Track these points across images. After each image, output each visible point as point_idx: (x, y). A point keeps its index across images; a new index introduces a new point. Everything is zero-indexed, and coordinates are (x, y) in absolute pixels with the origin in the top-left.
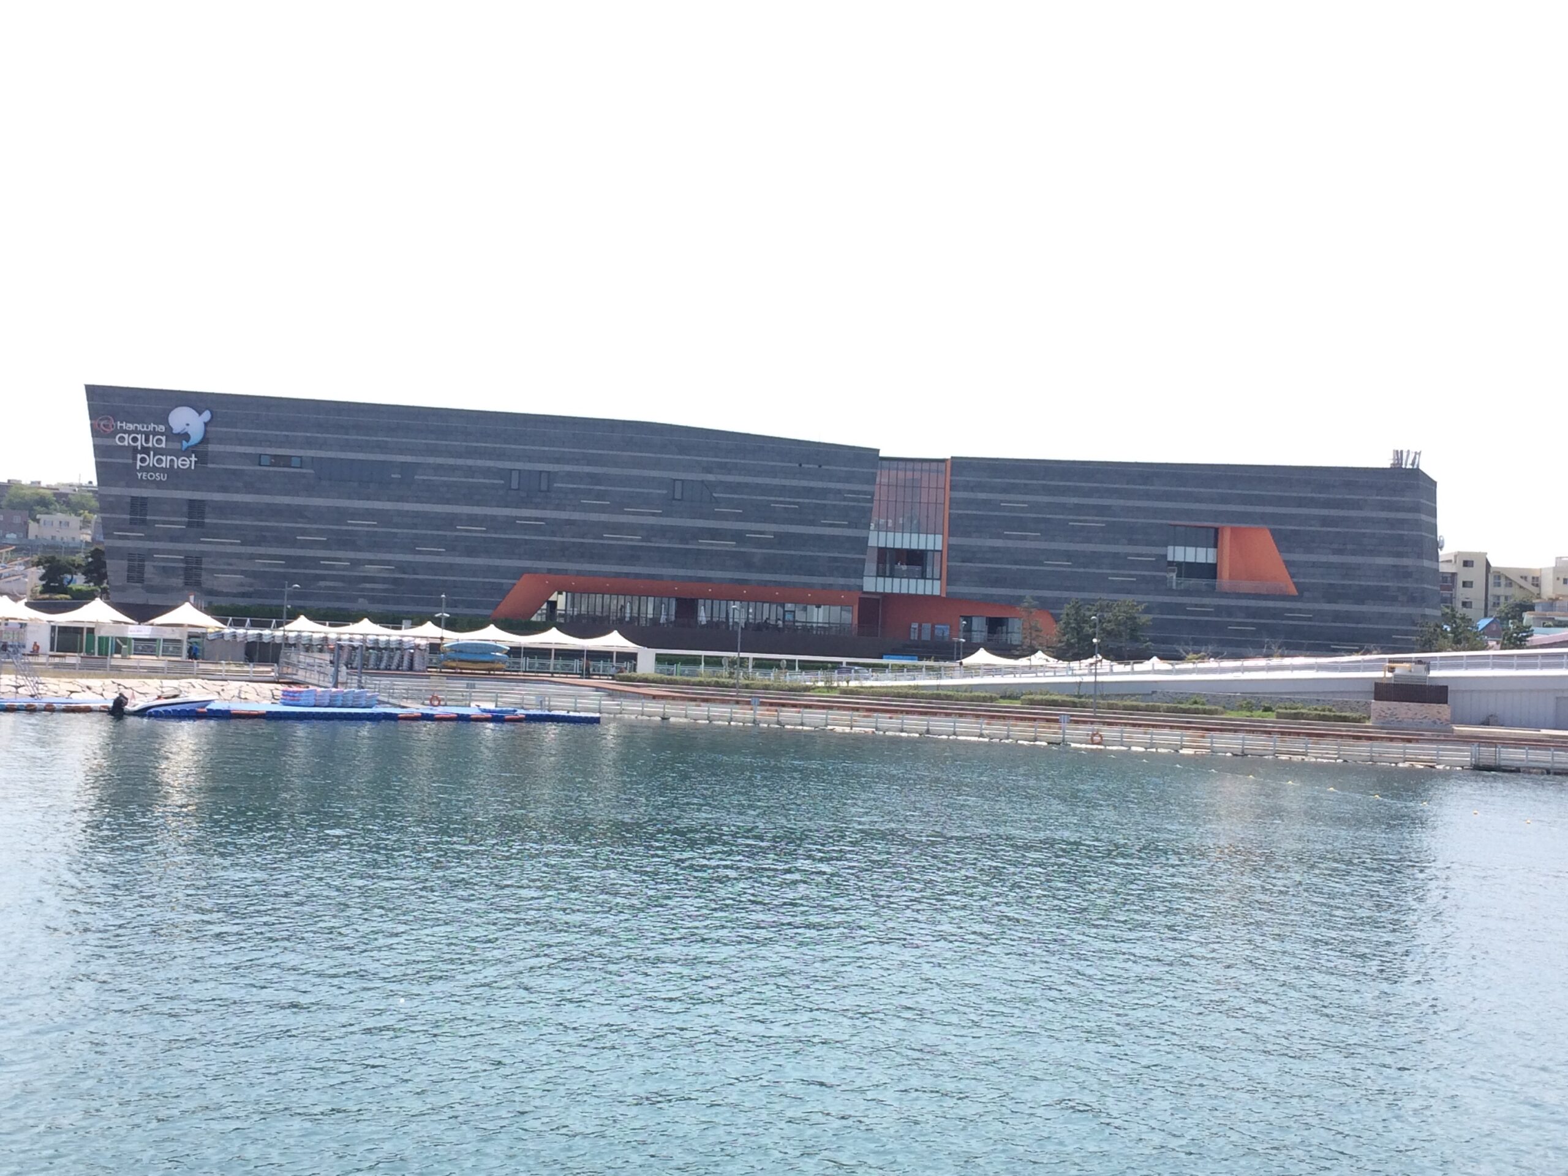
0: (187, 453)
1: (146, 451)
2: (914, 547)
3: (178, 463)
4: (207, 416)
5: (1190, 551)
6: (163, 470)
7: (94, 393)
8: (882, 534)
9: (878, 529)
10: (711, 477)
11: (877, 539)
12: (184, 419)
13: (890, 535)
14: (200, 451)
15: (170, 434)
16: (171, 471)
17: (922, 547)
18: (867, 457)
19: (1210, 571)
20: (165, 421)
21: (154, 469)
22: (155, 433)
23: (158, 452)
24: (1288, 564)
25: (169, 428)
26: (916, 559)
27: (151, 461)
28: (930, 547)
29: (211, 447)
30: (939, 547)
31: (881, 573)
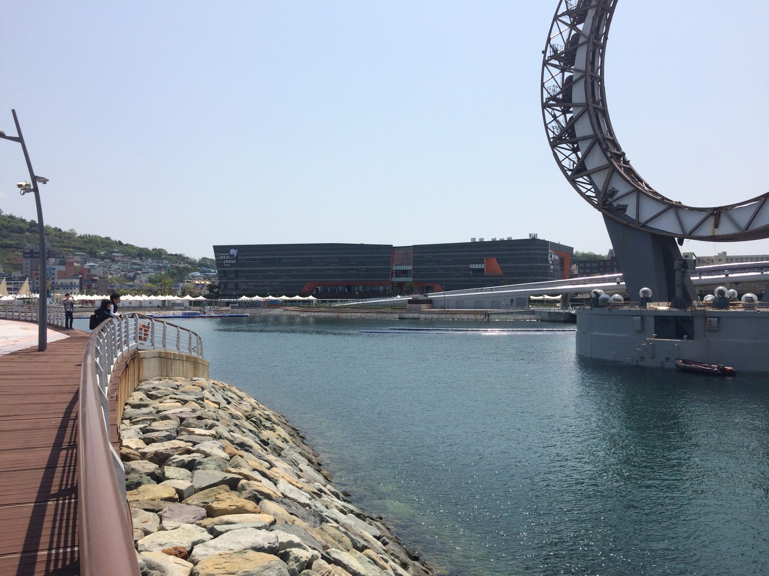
0: (234, 259)
1: (226, 259)
2: (405, 269)
3: (232, 262)
4: (237, 250)
5: (477, 265)
6: (229, 264)
7: (215, 248)
8: (396, 267)
9: (395, 265)
10: (350, 256)
11: (395, 268)
12: (233, 252)
13: (398, 266)
14: (236, 258)
15: (230, 255)
16: (231, 264)
17: (407, 269)
18: (389, 248)
19: (482, 270)
20: (229, 253)
21: (228, 264)
22: (227, 255)
23: (228, 259)
24: (500, 267)
25: (230, 254)
26: (405, 273)
27: (227, 262)
28: (409, 269)
29: (239, 258)
30: (411, 269)
31: (397, 276)
